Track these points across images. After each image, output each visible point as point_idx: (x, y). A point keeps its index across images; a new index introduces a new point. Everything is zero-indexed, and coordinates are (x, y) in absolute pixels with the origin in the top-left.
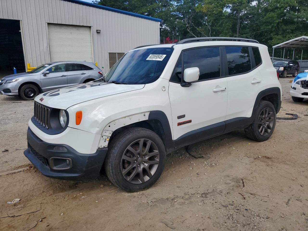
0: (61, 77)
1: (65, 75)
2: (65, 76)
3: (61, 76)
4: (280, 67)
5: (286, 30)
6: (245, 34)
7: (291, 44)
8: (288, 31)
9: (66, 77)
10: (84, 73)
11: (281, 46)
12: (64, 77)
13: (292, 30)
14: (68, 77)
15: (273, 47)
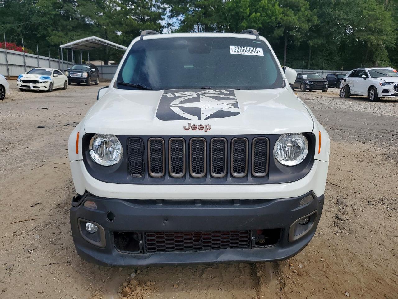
4: (82, 72)
5: (67, 26)
6: (9, 23)
7: (81, 45)
8: (68, 27)
11: (70, 46)
13: (73, 27)
15: (61, 46)
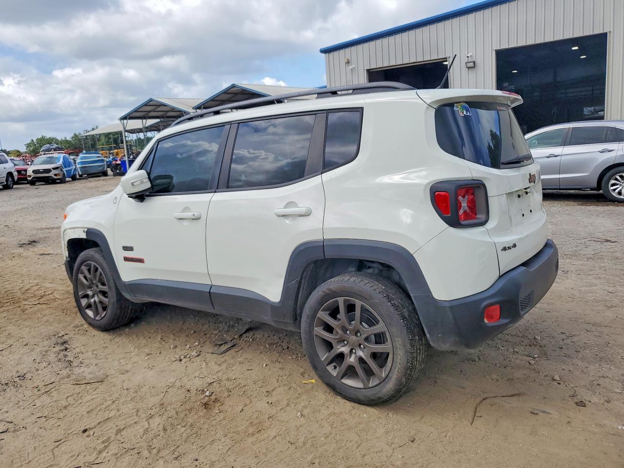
0: (548, 157)
1: (556, 154)
2: (556, 156)
3: (547, 155)
9: (558, 158)
10: (610, 149)
12: (554, 158)
14: (563, 158)
